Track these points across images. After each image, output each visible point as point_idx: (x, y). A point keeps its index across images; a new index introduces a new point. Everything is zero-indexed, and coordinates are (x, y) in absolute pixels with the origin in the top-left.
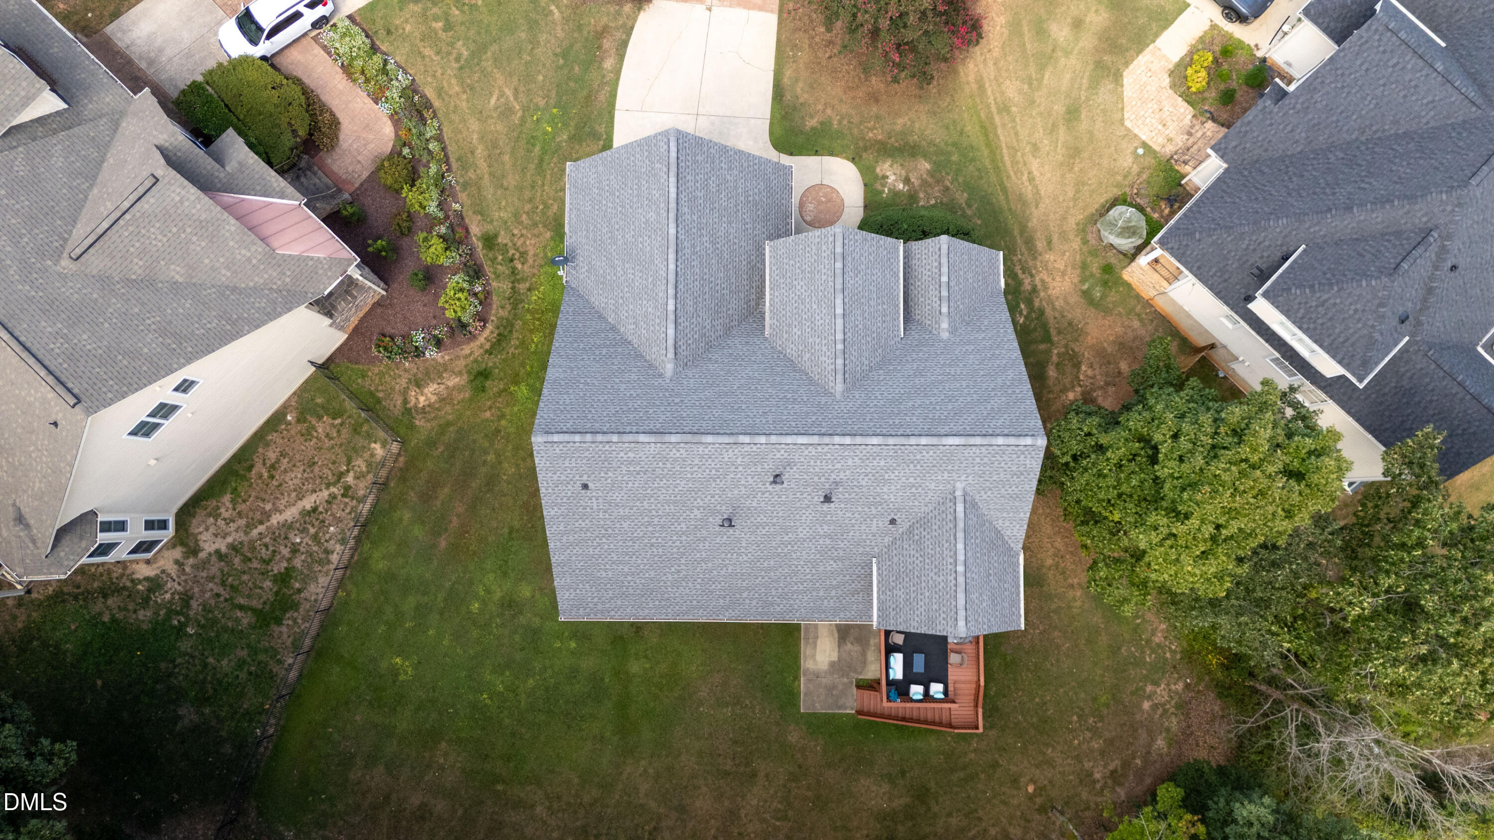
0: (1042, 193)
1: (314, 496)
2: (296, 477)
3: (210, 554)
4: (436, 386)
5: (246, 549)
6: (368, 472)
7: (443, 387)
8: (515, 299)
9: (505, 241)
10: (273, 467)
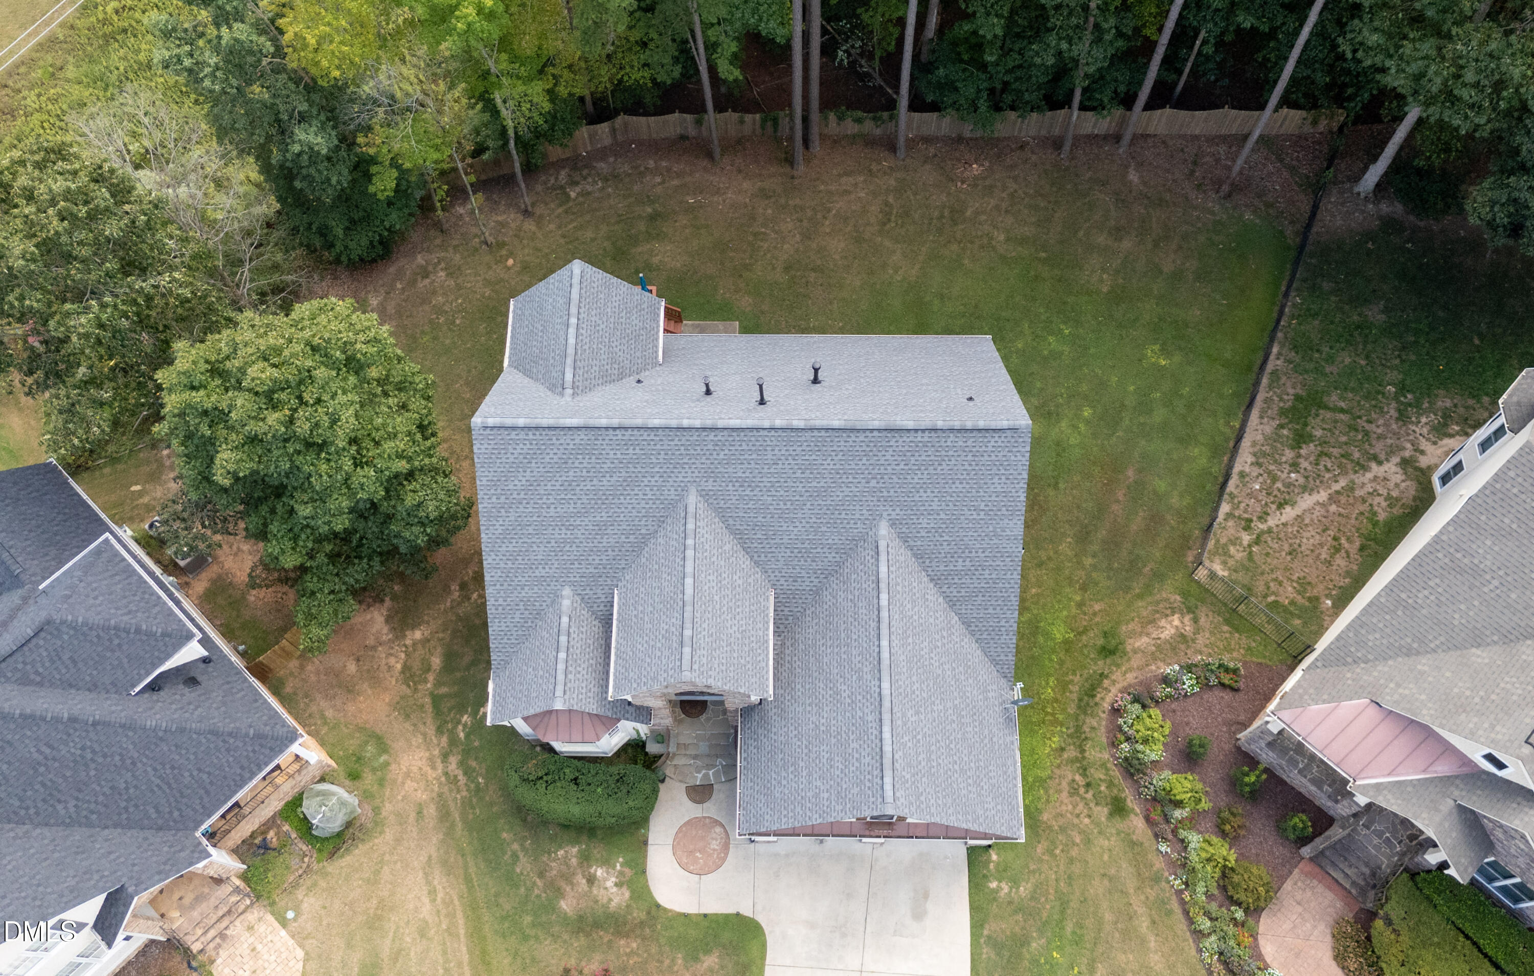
0: (421, 874)
1: (1283, 520)
2: (1308, 539)
3: (1387, 460)
4: (1162, 636)
5: (1349, 466)
6: (1226, 545)
7: (1154, 636)
8: (1079, 738)
9: (1099, 808)
10: (1337, 549)
